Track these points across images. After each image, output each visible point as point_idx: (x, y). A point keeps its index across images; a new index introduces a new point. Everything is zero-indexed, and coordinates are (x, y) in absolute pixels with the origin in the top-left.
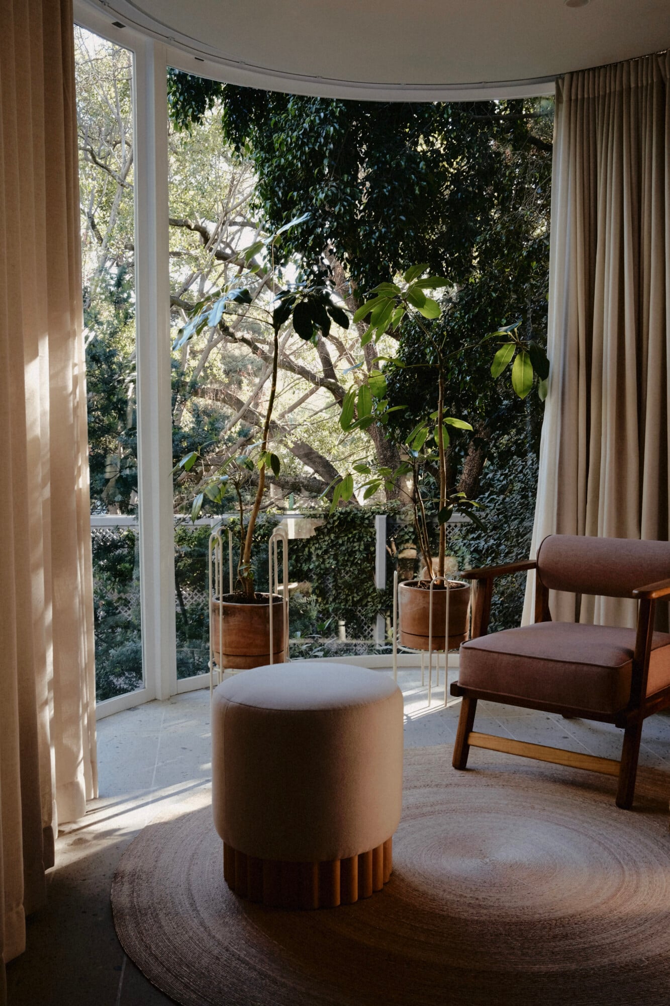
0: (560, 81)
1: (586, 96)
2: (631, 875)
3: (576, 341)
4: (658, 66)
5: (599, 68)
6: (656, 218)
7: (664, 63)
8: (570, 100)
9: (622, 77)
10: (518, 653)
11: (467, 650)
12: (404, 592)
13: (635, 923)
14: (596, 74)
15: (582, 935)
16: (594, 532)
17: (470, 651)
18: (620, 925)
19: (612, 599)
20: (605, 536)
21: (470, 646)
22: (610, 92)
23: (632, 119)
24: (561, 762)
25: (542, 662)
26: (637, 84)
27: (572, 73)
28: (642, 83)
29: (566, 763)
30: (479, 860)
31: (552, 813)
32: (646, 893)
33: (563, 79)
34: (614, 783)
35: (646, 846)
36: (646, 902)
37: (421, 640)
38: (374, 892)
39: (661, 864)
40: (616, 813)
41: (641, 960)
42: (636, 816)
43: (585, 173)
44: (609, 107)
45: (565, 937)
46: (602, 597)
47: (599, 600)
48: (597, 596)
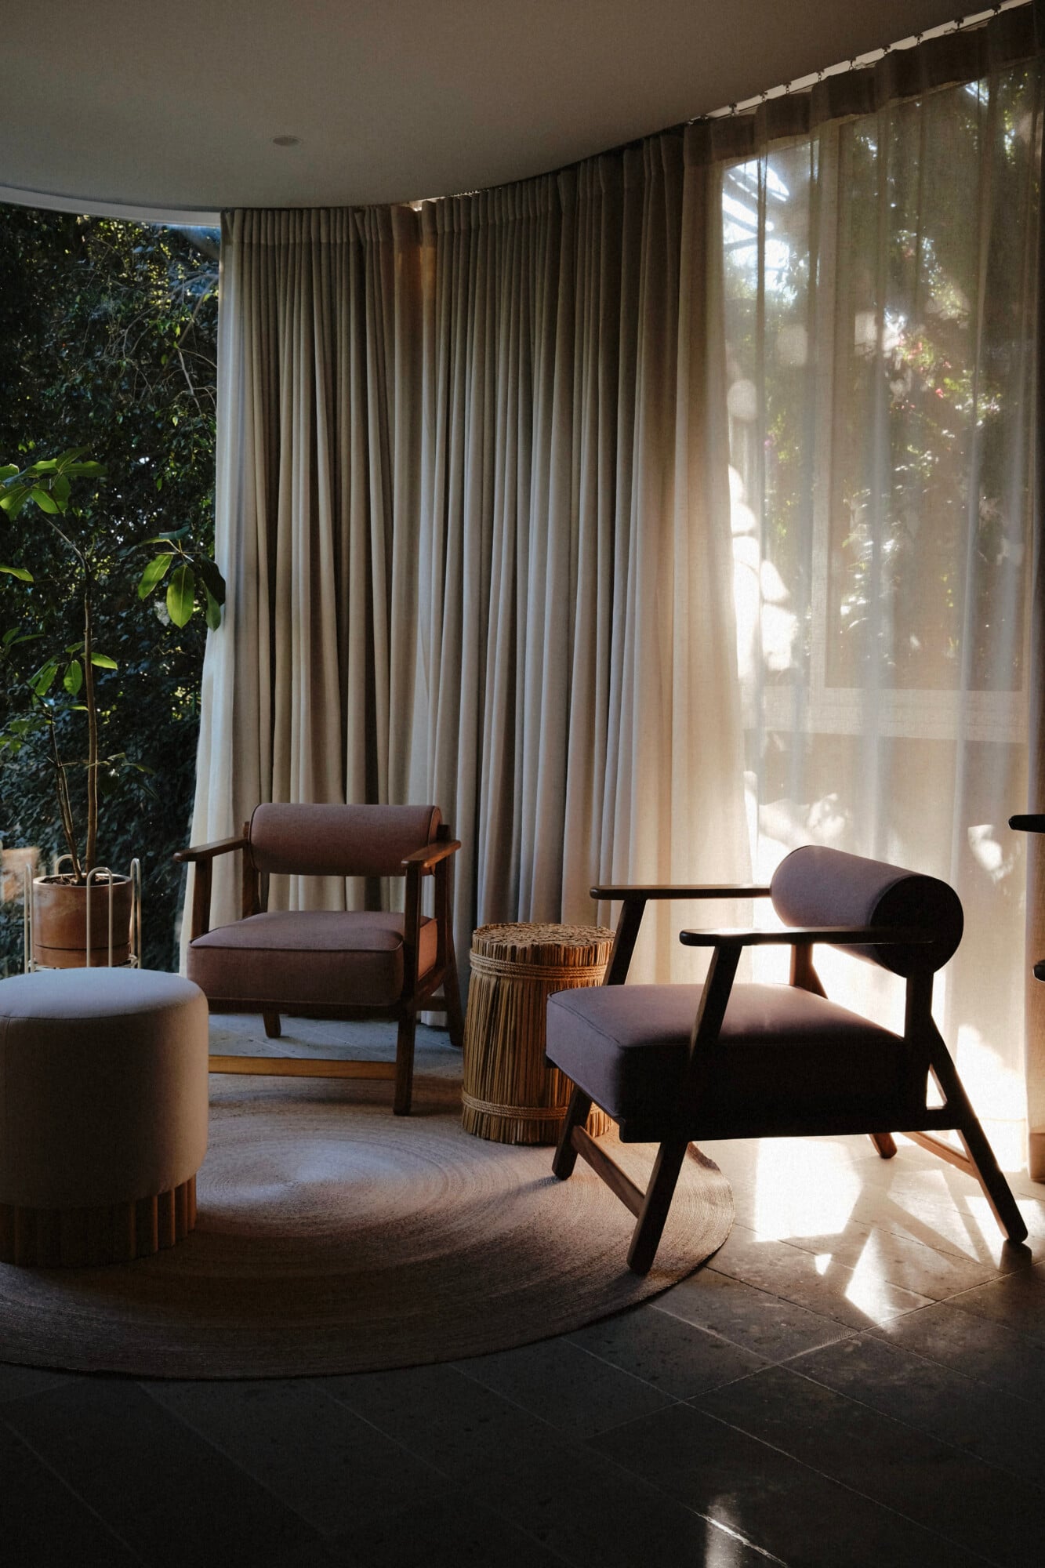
0: (228, 216)
1: (263, 242)
2: (450, 1171)
3: (254, 552)
4: (355, 225)
5: (280, 210)
6: (357, 409)
7: (363, 221)
8: (242, 242)
9: (309, 227)
10: (268, 946)
11: (197, 950)
12: (45, 892)
13: (480, 1208)
14: (277, 218)
15: (437, 1226)
16: (286, 795)
17: (203, 951)
18: (467, 1211)
19: (313, 878)
20: (301, 801)
21: (202, 944)
22: (295, 243)
23: (324, 280)
24: (323, 1074)
25: (301, 954)
26: (330, 240)
27: (245, 210)
28: (336, 241)
29: (328, 1074)
30: (282, 1185)
31: (329, 1131)
32: (474, 1183)
33: (233, 215)
34: (389, 1090)
35: (448, 1144)
36: (480, 1189)
37: (75, 955)
38: (189, 1232)
39: (473, 1157)
40: (397, 1120)
41: (505, 1233)
42: (421, 1120)
43: (264, 340)
44: (294, 257)
45: (422, 1231)
46: (301, 877)
47: (297, 880)
48: (292, 876)
